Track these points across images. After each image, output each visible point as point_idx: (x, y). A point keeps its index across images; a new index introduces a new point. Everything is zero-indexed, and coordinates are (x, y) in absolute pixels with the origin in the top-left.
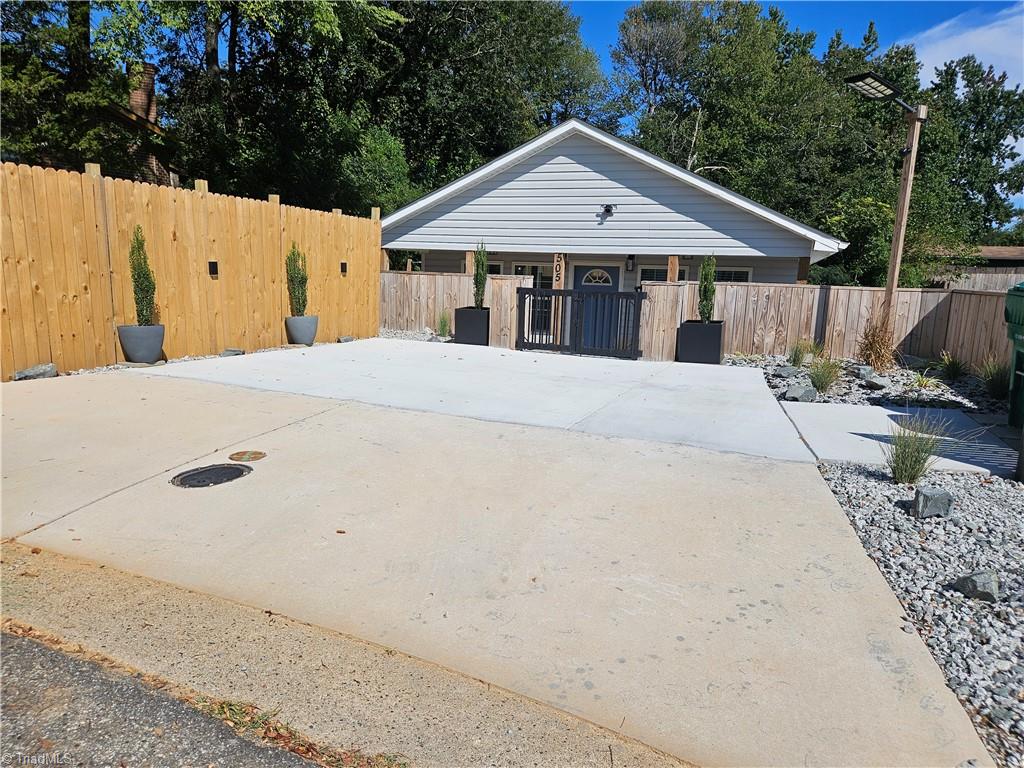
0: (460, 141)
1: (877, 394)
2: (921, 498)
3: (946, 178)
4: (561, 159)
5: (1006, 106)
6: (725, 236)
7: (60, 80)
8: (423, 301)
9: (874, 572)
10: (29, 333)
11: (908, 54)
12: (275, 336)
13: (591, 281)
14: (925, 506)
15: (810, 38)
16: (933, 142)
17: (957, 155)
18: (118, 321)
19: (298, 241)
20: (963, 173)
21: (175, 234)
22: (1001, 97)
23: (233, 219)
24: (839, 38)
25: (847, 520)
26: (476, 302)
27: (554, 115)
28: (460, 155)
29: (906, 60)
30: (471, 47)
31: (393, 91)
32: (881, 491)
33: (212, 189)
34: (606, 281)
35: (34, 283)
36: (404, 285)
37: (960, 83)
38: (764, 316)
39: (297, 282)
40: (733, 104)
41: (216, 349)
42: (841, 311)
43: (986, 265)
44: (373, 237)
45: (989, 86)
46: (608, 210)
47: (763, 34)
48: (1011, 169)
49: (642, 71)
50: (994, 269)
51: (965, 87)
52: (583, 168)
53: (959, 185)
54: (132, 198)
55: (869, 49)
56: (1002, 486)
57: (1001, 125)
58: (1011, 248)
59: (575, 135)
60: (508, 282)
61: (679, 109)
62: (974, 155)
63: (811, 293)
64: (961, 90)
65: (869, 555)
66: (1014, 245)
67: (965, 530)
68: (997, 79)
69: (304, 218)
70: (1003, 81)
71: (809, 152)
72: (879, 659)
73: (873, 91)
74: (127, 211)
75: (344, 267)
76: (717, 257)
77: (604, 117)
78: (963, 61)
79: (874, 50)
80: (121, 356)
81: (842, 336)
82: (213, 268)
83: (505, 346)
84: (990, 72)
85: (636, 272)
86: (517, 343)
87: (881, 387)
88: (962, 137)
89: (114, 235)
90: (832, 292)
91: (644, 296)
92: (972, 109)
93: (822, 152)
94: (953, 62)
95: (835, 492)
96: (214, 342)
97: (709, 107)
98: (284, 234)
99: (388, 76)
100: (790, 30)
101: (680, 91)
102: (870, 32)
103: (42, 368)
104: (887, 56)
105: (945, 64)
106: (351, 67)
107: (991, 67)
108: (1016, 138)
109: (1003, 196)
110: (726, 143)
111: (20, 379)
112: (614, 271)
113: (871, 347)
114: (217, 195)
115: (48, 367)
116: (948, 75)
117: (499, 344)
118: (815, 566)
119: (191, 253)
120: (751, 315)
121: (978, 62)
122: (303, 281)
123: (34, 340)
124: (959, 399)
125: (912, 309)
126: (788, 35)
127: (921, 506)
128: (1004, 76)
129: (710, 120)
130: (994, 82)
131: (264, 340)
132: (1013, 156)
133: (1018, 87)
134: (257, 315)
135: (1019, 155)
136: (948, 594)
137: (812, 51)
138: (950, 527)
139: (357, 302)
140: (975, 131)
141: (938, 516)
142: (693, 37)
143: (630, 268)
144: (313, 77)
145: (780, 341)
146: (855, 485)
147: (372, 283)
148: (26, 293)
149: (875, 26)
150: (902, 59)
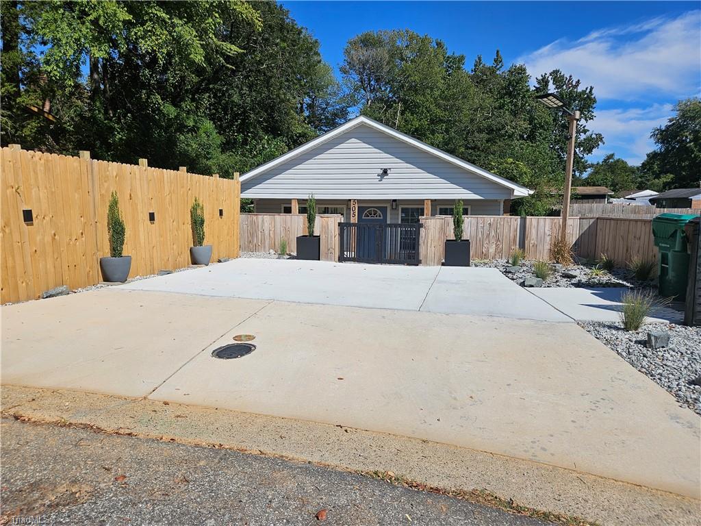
0: (251, 123)
1: (574, 281)
2: (653, 338)
3: (547, 145)
4: (353, 140)
5: (579, 101)
6: (458, 187)
7: (15, 89)
8: (267, 232)
9: (648, 379)
10: (50, 266)
11: (522, 70)
12: (184, 259)
13: (368, 216)
14: (656, 342)
15: (461, 59)
16: (540, 124)
17: (553, 131)
18: (100, 255)
19: (197, 196)
20: (557, 142)
21: (131, 195)
22: (577, 95)
23: (162, 184)
24: (480, 59)
25: (614, 353)
26: (309, 232)
27: (305, 106)
28: (251, 133)
29: (521, 74)
30: (260, 63)
31: (207, 90)
32: (623, 336)
33: (150, 165)
34: (379, 216)
35: (53, 232)
36: (253, 223)
38: (488, 235)
39: (197, 223)
40: (419, 99)
41: (154, 270)
42: (534, 231)
43: (580, 199)
44: (236, 192)
45: (569, 87)
46: (385, 172)
47: (435, 56)
48: (585, 139)
49: (361, 78)
50: (587, 200)
51: (555, 89)
52: (367, 146)
53: (554, 150)
54: (108, 173)
55: (498, 67)
56: (679, 328)
58: (589, 188)
59: (362, 125)
60: (333, 219)
61: (386, 102)
62: (563, 131)
63: (516, 221)
64: (552, 88)
65: (639, 371)
66: (590, 186)
67: (680, 354)
68: (574, 83)
69: (199, 181)
70: (578, 85)
71: (474, 131)
72: (677, 422)
73: (552, 103)
74: (105, 181)
75: (221, 212)
76: (463, 200)
77: (338, 107)
79: (501, 67)
80: (101, 278)
81: (535, 246)
82: (152, 217)
83: (331, 260)
84: (570, 79)
85: (398, 210)
86: (339, 258)
87: (575, 277)
88: (554, 120)
89: (98, 197)
90: (528, 220)
91: (421, 226)
93: (480, 131)
94: (546, 74)
95: (598, 338)
96: (152, 264)
97: (405, 102)
98: (190, 192)
99: (202, 81)
100: (449, 54)
101: (386, 91)
102: (497, 56)
103: (60, 289)
104: (509, 71)
105: (542, 76)
106: (177, 74)
107: (570, 77)
108: (586, 120)
109: (581, 156)
110: (417, 124)
111: (46, 297)
112: (384, 210)
113: (557, 253)
114: (153, 168)
115: (64, 288)
116: (544, 82)
117: (327, 259)
118: (616, 378)
119: (139, 207)
120: (480, 235)
121: (562, 74)
122: (202, 222)
123: (52, 270)
124: (621, 282)
125: (575, 229)
126: (448, 57)
127: (653, 341)
128: (578, 82)
129: (405, 109)
130: (572, 85)
131: (179, 262)
132: (585, 131)
133: (587, 89)
134: (175, 247)
135: (588, 131)
136: (692, 387)
137: (463, 67)
138: (671, 352)
139: (228, 235)
140: (562, 116)
141: (663, 347)
142: (392, 56)
143: (394, 207)
144: (150, 80)
145: (499, 252)
146: (606, 333)
147: (236, 222)
148: (48, 239)
149: (500, 52)
150: (519, 73)
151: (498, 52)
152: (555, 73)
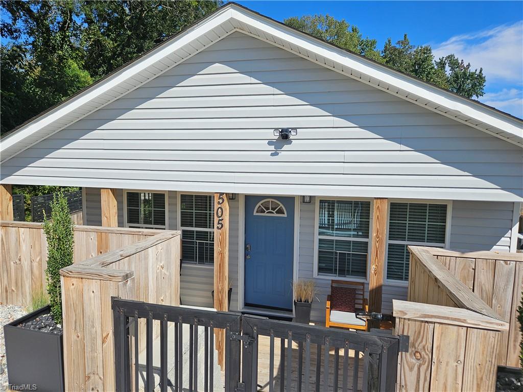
4: (217, 67)
5: (472, 80)
11: (427, 51)
13: (263, 212)
15: (373, 43)
22: (469, 75)
24: (389, 41)
29: (426, 54)
34: (280, 211)
37: (447, 68)
45: (462, 70)
46: (285, 135)
47: (351, 39)
51: (450, 70)
52: (246, 78)
57: (470, 90)
59: (235, 30)
64: (448, 71)
68: (465, 66)
70: (469, 67)
78: (449, 57)
84: (462, 63)
85: (315, 204)
92: (455, 81)
94: (443, 58)
102: (405, 39)
105: (440, 59)
107: (462, 60)
108: (477, 96)
112: (290, 202)
116: (441, 65)
121: (456, 58)
126: (362, 41)
128: (469, 64)
130: (464, 68)
133: (476, 71)
137: (375, 49)
149: (407, 36)
150: (424, 53)
151: (405, 35)
152: (450, 57)
